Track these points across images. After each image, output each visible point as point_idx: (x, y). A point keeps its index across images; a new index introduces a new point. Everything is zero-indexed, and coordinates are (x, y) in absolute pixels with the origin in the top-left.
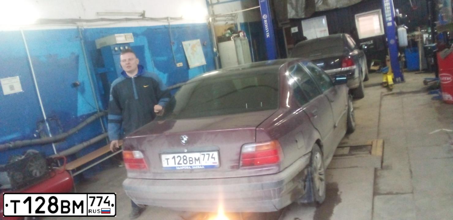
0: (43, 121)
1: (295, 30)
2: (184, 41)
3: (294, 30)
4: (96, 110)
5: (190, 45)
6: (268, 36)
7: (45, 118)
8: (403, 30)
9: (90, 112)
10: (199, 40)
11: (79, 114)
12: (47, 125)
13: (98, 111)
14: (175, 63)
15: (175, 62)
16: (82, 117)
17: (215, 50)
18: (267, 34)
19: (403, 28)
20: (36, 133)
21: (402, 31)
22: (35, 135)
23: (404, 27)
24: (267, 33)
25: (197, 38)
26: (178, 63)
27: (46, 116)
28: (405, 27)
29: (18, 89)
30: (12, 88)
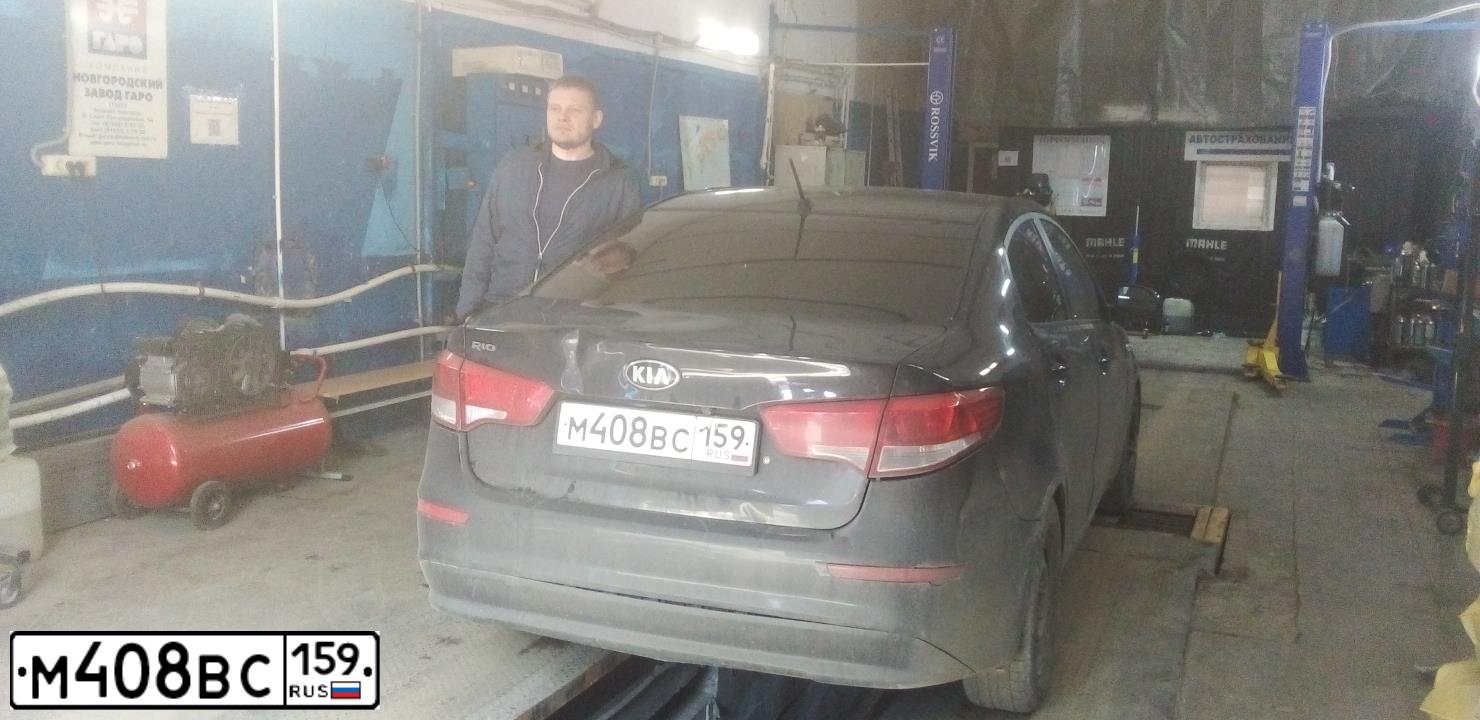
0: (270, 246)
1: (1009, 158)
2: (686, 113)
3: (1007, 160)
4: (410, 252)
5: (698, 128)
6: (933, 156)
7: (279, 237)
8: (1335, 229)
9: (397, 254)
10: (725, 122)
11: (367, 251)
12: (280, 257)
13: (419, 256)
14: (647, 175)
15: (649, 170)
16: (372, 259)
17: (764, 161)
18: (931, 150)
19: (1336, 222)
20: (246, 273)
21: (1332, 229)
22: (243, 280)
23: (1339, 220)
24: (933, 147)
25: (723, 116)
26: (654, 173)
27: (283, 233)
28: (1344, 220)
29: (229, 135)
30: (214, 127)
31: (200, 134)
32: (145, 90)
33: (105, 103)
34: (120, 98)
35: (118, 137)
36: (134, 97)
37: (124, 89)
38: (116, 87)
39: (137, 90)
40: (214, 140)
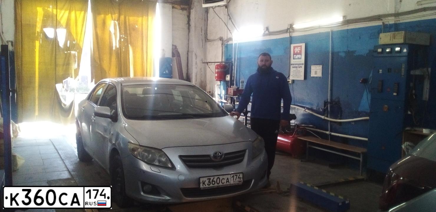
29: (319, 74)
30: (316, 73)
31: (313, 75)
32: (301, 66)
33: (295, 69)
34: (297, 68)
35: (296, 76)
36: (299, 67)
37: (298, 66)
38: (297, 66)
39: (300, 66)
40: (315, 76)
